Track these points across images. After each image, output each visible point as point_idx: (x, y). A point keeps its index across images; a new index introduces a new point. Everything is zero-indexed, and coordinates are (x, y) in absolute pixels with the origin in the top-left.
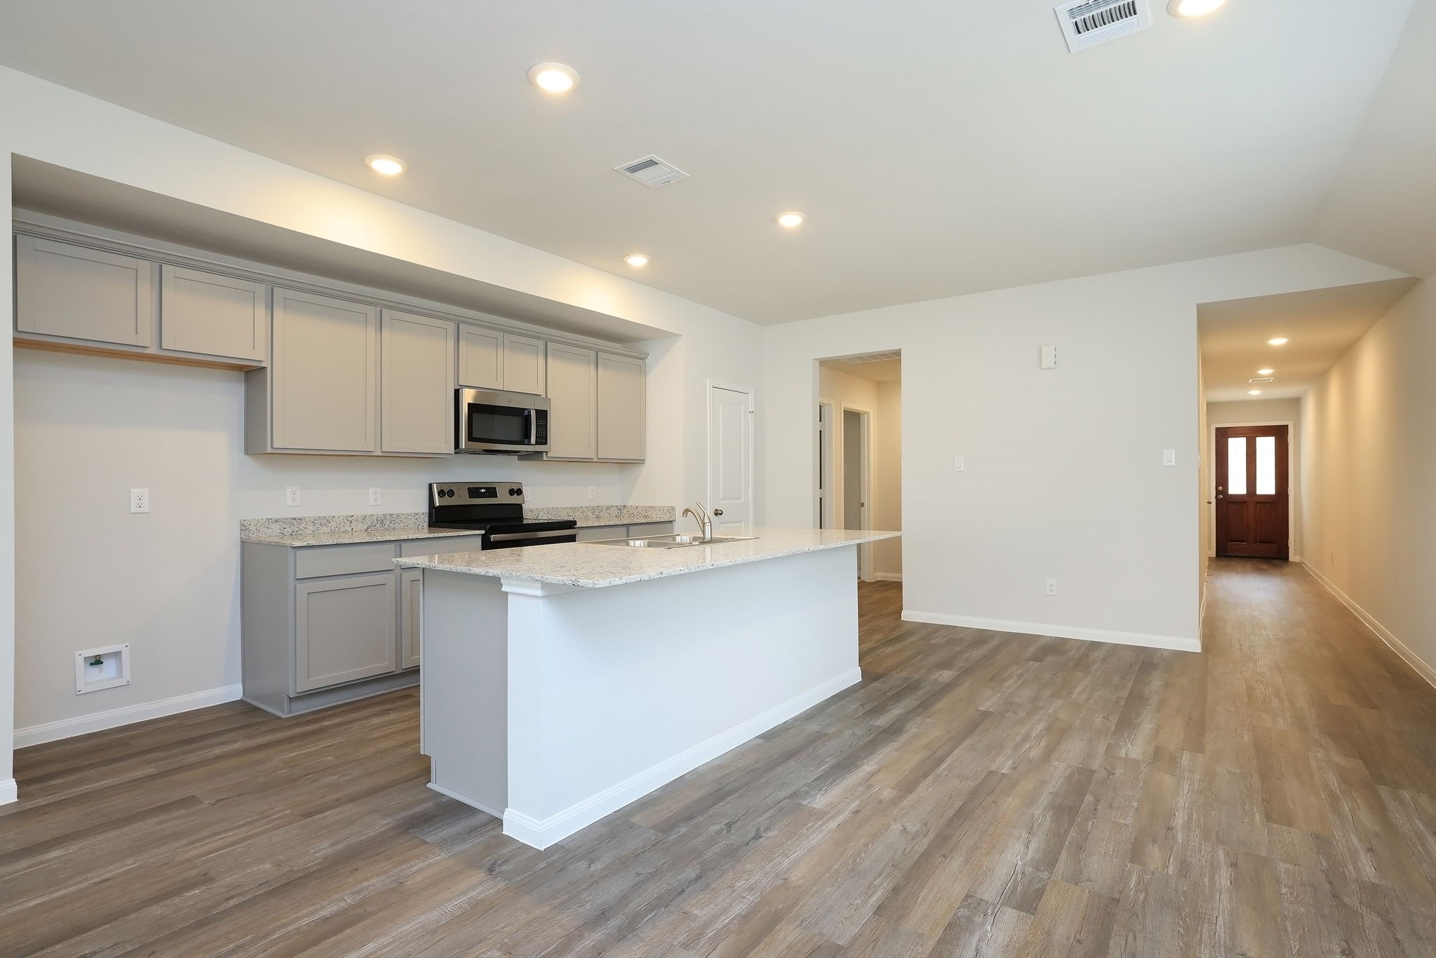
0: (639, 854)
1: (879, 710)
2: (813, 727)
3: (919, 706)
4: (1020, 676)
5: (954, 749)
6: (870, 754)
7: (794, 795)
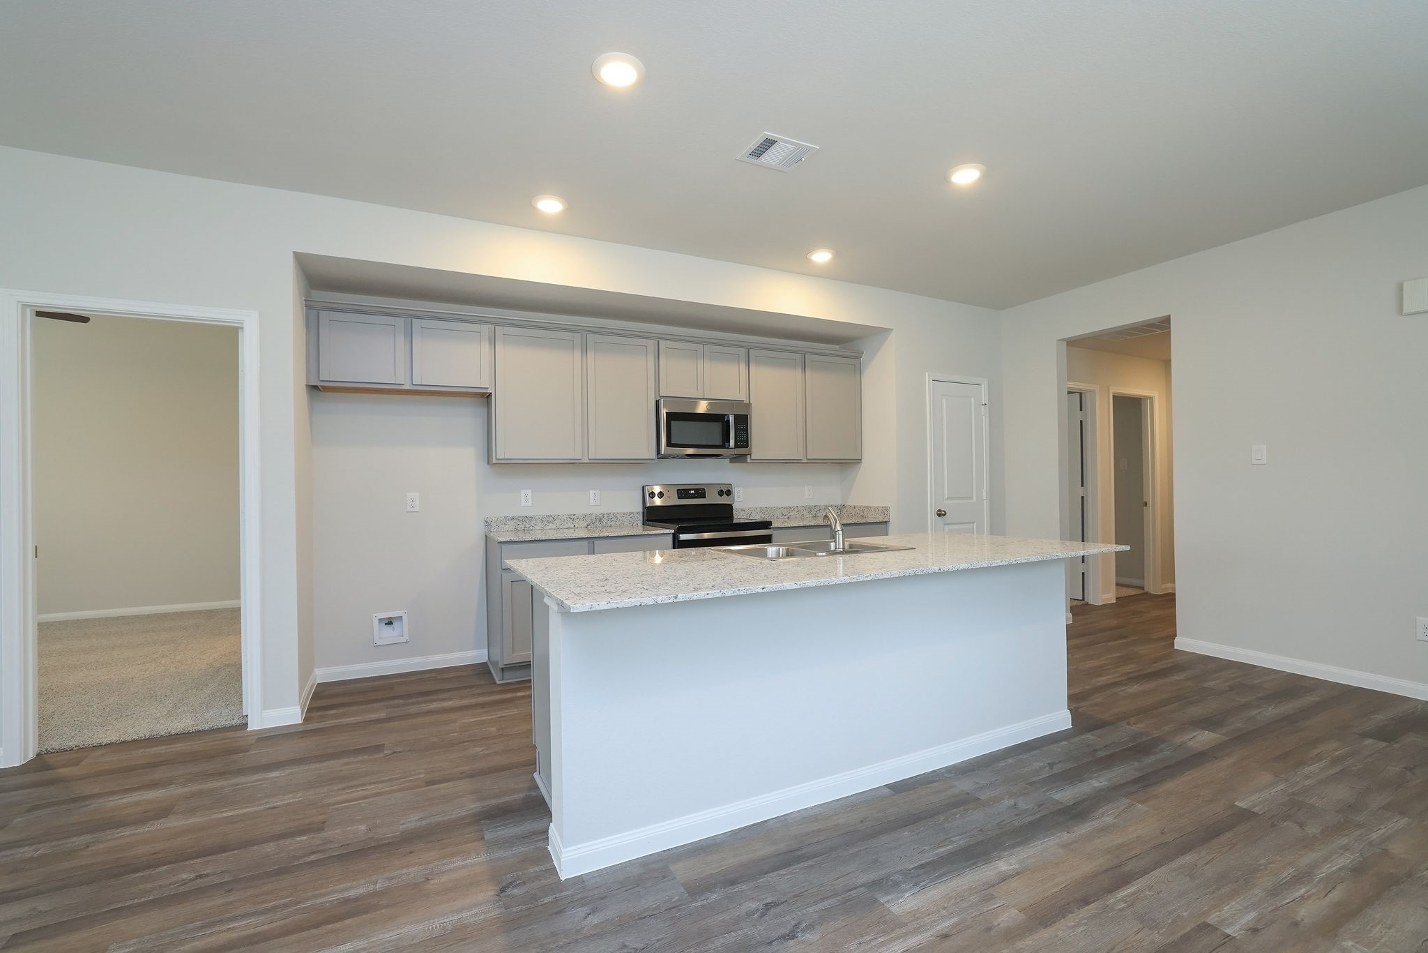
0: (645, 917)
1: (1071, 776)
2: (964, 785)
3: (1135, 781)
4: (1336, 761)
5: (1157, 864)
6: (1019, 844)
7: (877, 884)
